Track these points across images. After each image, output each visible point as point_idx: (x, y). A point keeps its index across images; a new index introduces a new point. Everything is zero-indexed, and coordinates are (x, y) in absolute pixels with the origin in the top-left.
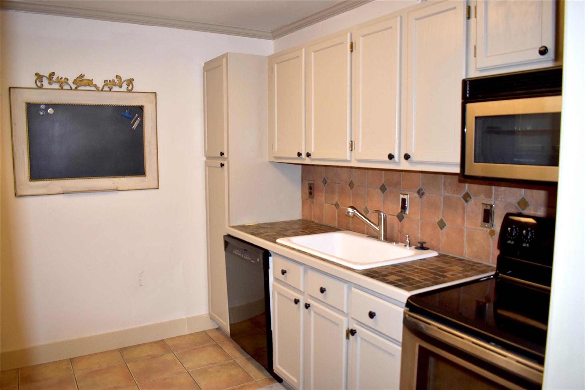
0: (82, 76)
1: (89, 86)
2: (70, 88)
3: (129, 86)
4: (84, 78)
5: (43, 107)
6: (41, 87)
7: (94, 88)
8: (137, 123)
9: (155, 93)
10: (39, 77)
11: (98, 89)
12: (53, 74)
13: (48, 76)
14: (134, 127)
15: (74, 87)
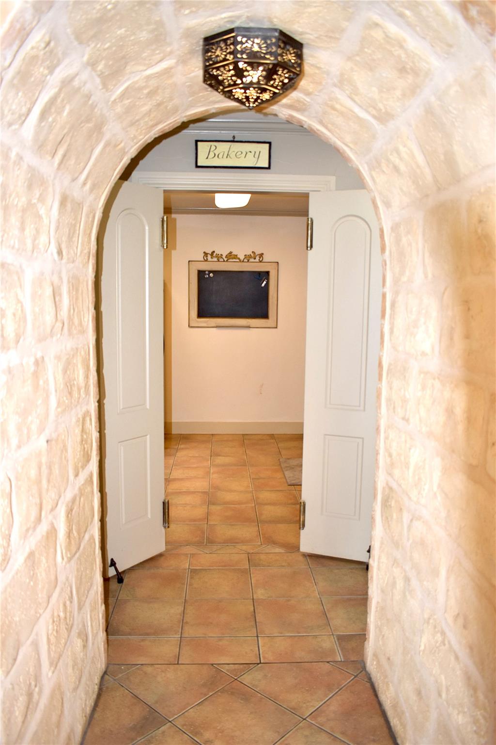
0: (231, 253)
1: (235, 259)
2: (223, 260)
3: (260, 258)
4: (233, 254)
5: (207, 272)
6: (206, 261)
7: (238, 260)
8: (265, 282)
9: (278, 262)
10: (206, 254)
11: (240, 261)
12: (214, 252)
13: (210, 253)
14: (263, 285)
15: (226, 259)
